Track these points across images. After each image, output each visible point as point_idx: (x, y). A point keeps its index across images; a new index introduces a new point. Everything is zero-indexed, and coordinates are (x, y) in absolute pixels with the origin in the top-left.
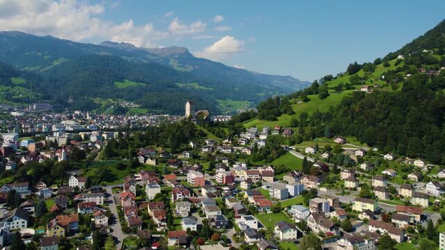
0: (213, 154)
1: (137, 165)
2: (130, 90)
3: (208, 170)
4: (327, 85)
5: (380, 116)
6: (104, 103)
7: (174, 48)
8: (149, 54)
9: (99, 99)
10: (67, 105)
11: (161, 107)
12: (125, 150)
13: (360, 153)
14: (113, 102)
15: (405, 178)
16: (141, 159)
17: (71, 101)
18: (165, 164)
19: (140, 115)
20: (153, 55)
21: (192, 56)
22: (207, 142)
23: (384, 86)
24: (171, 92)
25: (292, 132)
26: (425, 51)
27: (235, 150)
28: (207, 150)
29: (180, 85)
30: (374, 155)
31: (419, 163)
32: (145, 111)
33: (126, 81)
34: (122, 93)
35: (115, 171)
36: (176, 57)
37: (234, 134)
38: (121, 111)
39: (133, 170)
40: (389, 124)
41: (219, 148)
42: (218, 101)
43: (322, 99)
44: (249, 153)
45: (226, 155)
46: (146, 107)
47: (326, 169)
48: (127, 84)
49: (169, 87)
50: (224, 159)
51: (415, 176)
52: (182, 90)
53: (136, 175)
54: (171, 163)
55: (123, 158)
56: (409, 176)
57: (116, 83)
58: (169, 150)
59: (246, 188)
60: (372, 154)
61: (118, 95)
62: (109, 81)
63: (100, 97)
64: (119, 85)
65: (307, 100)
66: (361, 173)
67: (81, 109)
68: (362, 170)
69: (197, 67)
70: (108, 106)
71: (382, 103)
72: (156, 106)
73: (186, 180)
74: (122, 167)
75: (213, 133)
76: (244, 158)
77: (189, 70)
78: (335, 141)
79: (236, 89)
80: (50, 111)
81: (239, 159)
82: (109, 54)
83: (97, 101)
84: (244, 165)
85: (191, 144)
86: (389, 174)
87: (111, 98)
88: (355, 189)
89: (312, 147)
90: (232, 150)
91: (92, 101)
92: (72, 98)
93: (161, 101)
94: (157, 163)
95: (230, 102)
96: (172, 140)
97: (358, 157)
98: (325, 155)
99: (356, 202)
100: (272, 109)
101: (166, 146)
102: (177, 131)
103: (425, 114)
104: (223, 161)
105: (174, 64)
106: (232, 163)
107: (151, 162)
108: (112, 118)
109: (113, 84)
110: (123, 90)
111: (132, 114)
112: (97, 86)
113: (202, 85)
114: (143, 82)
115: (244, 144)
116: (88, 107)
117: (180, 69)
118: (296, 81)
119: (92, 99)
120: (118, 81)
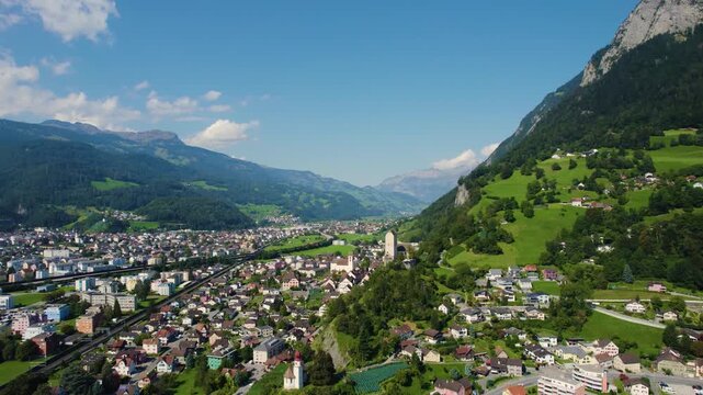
2: (119, 194)
3: (522, 359)
6: (83, 215)
7: (156, 132)
8: (123, 140)
9: (74, 208)
10: (20, 219)
11: (177, 218)
17: (22, 211)
18: (452, 357)
20: (128, 141)
21: (182, 143)
23: (600, 198)
24: (178, 195)
26: (596, 150)
27: (514, 314)
29: (185, 184)
32: (155, 225)
33: (108, 179)
34: (107, 198)
36: (161, 144)
38: (118, 227)
43: (532, 217)
45: (511, 324)
46: (154, 219)
48: (111, 184)
49: (174, 187)
50: (519, 333)
52: (191, 192)
54: (459, 354)
57: (94, 183)
61: (101, 201)
62: (83, 179)
63: (74, 204)
64: (99, 186)
65: (513, 220)
67: (46, 224)
69: (195, 159)
70: (94, 220)
72: (170, 218)
73: (535, 391)
76: (541, 327)
77: (184, 163)
78: (652, 289)
79: (256, 189)
83: (70, 210)
84: (554, 341)
85: (443, 308)
90: (511, 313)
91: (62, 212)
92: (23, 206)
93: (175, 210)
94: (441, 359)
95: (253, 207)
101: (416, 318)
105: (161, 153)
106: (535, 339)
107: (433, 358)
108: (116, 240)
109: (89, 185)
110: (107, 193)
111: (137, 231)
112: (65, 188)
113: (211, 184)
114: (134, 181)
115: (513, 300)
116: (58, 221)
117: (173, 161)
118: (318, 177)
119: (60, 208)
120: (96, 180)
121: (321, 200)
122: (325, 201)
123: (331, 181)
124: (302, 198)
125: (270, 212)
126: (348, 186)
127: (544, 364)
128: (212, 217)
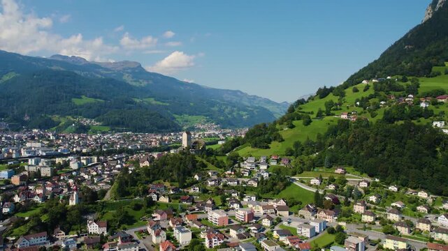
0: (221, 187)
1: (151, 203)
2: (89, 107)
3: (221, 206)
4: (301, 109)
5: (378, 148)
6: (63, 121)
7: (126, 62)
8: (102, 68)
9: (57, 116)
10: (24, 123)
11: (123, 124)
12: (136, 188)
13: (364, 185)
14: (72, 119)
15: (415, 210)
16: (154, 197)
17: (27, 118)
18: (178, 201)
19: (104, 133)
20: (105, 69)
21: (144, 70)
22: (210, 174)
23: (362, 113)
24: (130, 109)
25: (290, 161)
26: (389, 78)
27: (240, 183)
28: (213, 183)
29: (137, 101)
30: (377, 186)
31: (422, 195)
32: (107, 129)
33: (83, 97)
34: (81, 110)
35: (131, 212)
36: (129, 71)
37: (234, 164)
38: (83, 129)
39: (149, 209)
40: (389, 156)
41: (224, 180)
42: (176, 116)
43: (307, 125)
44: (255, 185)
45: (233, 188)
46: (108, 125)
47: (336, 201)
48: (86, 100)
49: (128, 103)
50: (234, 193)
51: (424, 209)
52: (140, 106)
53: (153, 215)
54: (184, 200)
55: (135, 196)
56: (418, 208)
57: (74, 100)
58: (177, 184)
59: (269, 225)
60: (375, 185)
61: (76, 112)
62: (66, 97)
63: (58, 114)
64: (77, 102)
65: (292, 127)
66: (373, 206)
67: (40, 127)
68: (372, 202)
69: (151, 82)
70: (69, 124)
71: (377, 135)
72: (118, 124)
73: (207, 219)
74: (138, 207)
75: (213, 164)
76: (252, 190)
77: (142, 85)
78: (336, 171)
79: (192, 104)
80: (7, 130)
81: (247, 192)
82: (62, 69)
83: (56, 118)
84: (254, 198)
85: (196, 177)
86: (399, 206)
87: (70, 115)
88: (373, 223)
89: (317, 179)
90: (238, 182)
91: (50, 119)
92: (28, 115)
93: (122, 119)
94: (170, 201)
95: (186, 117)
96: (179, 175)
97: (364, 188)
98: (332, 187)
99: (387, 240)
100: (262, 136)
101: (173, 181)
102: (181, 164)
103: (421, 148)
104: (233, 195)
105: (128, 79)
106: (242, 197)
107: (164, 200)
108: (76, 137)
109: (70, 101)
110: (81, 106)
111: (95, 132)
112: (54, 102)
113: (158, 100)
114: (100, 98)
115: (247, 175)
116: (47, 125)
117: (134, 84)
118: (246, 94)
119: (50, 116)
120: (75, 97)
121: (242, 113)
122: (244, 113)
123: (255, 97)
124: (227, 111)
125: (198, 121)
126: (268, 102)
127: (233, 209)
128: (148, 124)
